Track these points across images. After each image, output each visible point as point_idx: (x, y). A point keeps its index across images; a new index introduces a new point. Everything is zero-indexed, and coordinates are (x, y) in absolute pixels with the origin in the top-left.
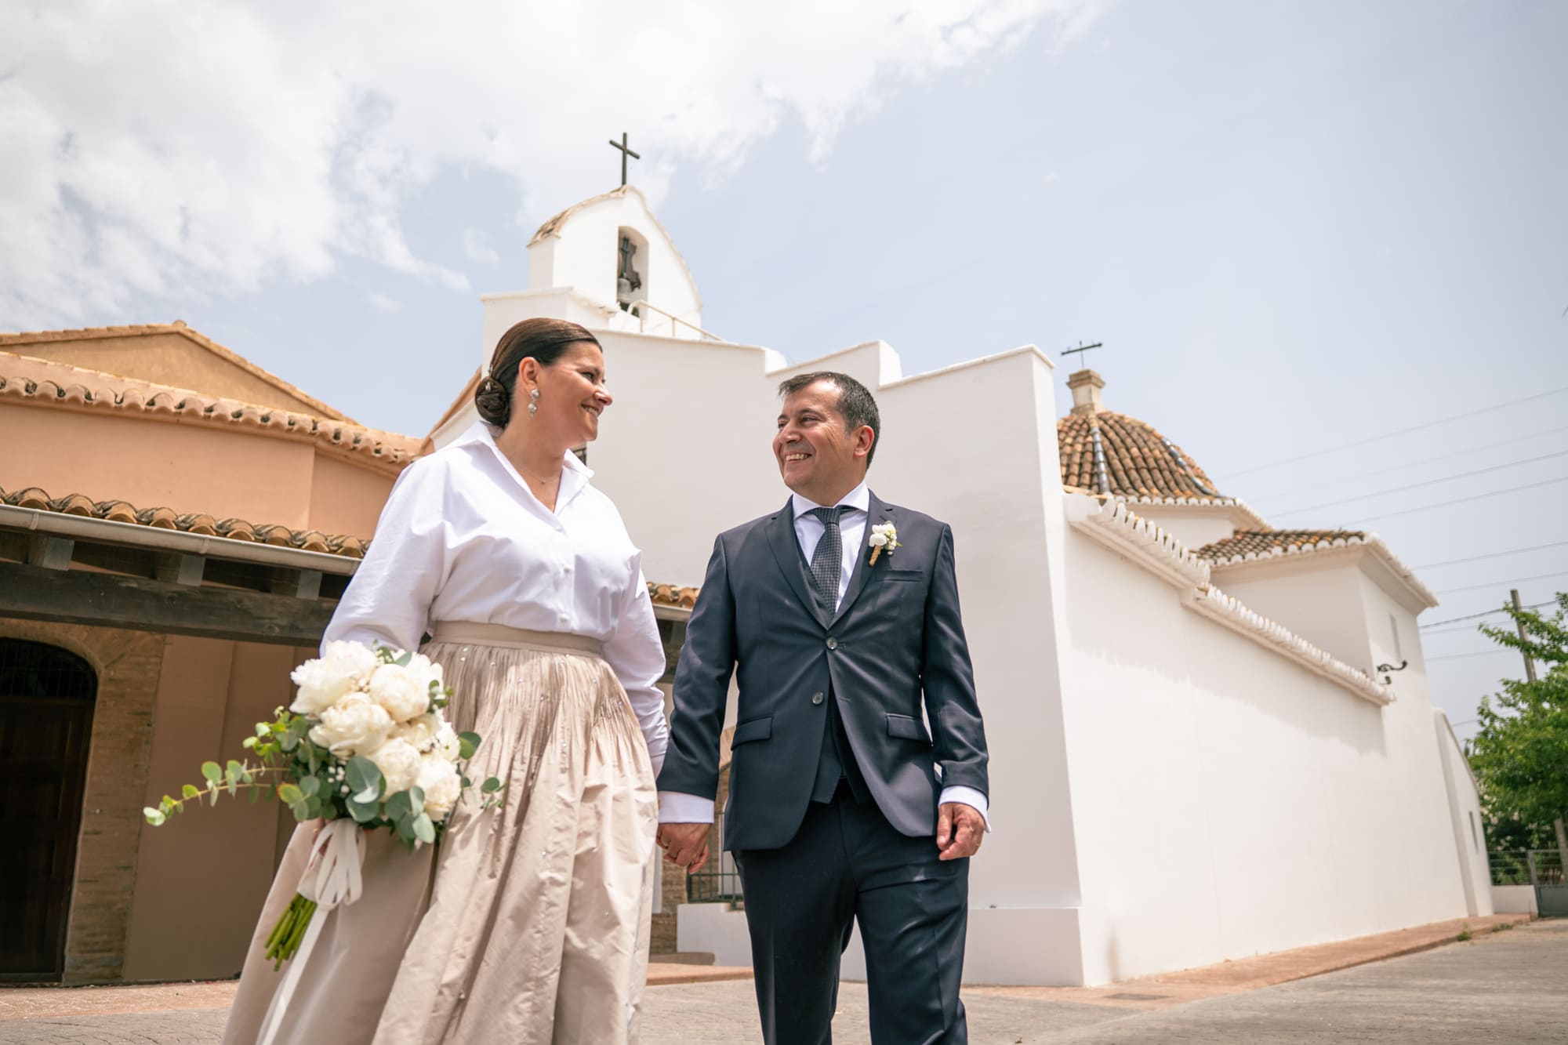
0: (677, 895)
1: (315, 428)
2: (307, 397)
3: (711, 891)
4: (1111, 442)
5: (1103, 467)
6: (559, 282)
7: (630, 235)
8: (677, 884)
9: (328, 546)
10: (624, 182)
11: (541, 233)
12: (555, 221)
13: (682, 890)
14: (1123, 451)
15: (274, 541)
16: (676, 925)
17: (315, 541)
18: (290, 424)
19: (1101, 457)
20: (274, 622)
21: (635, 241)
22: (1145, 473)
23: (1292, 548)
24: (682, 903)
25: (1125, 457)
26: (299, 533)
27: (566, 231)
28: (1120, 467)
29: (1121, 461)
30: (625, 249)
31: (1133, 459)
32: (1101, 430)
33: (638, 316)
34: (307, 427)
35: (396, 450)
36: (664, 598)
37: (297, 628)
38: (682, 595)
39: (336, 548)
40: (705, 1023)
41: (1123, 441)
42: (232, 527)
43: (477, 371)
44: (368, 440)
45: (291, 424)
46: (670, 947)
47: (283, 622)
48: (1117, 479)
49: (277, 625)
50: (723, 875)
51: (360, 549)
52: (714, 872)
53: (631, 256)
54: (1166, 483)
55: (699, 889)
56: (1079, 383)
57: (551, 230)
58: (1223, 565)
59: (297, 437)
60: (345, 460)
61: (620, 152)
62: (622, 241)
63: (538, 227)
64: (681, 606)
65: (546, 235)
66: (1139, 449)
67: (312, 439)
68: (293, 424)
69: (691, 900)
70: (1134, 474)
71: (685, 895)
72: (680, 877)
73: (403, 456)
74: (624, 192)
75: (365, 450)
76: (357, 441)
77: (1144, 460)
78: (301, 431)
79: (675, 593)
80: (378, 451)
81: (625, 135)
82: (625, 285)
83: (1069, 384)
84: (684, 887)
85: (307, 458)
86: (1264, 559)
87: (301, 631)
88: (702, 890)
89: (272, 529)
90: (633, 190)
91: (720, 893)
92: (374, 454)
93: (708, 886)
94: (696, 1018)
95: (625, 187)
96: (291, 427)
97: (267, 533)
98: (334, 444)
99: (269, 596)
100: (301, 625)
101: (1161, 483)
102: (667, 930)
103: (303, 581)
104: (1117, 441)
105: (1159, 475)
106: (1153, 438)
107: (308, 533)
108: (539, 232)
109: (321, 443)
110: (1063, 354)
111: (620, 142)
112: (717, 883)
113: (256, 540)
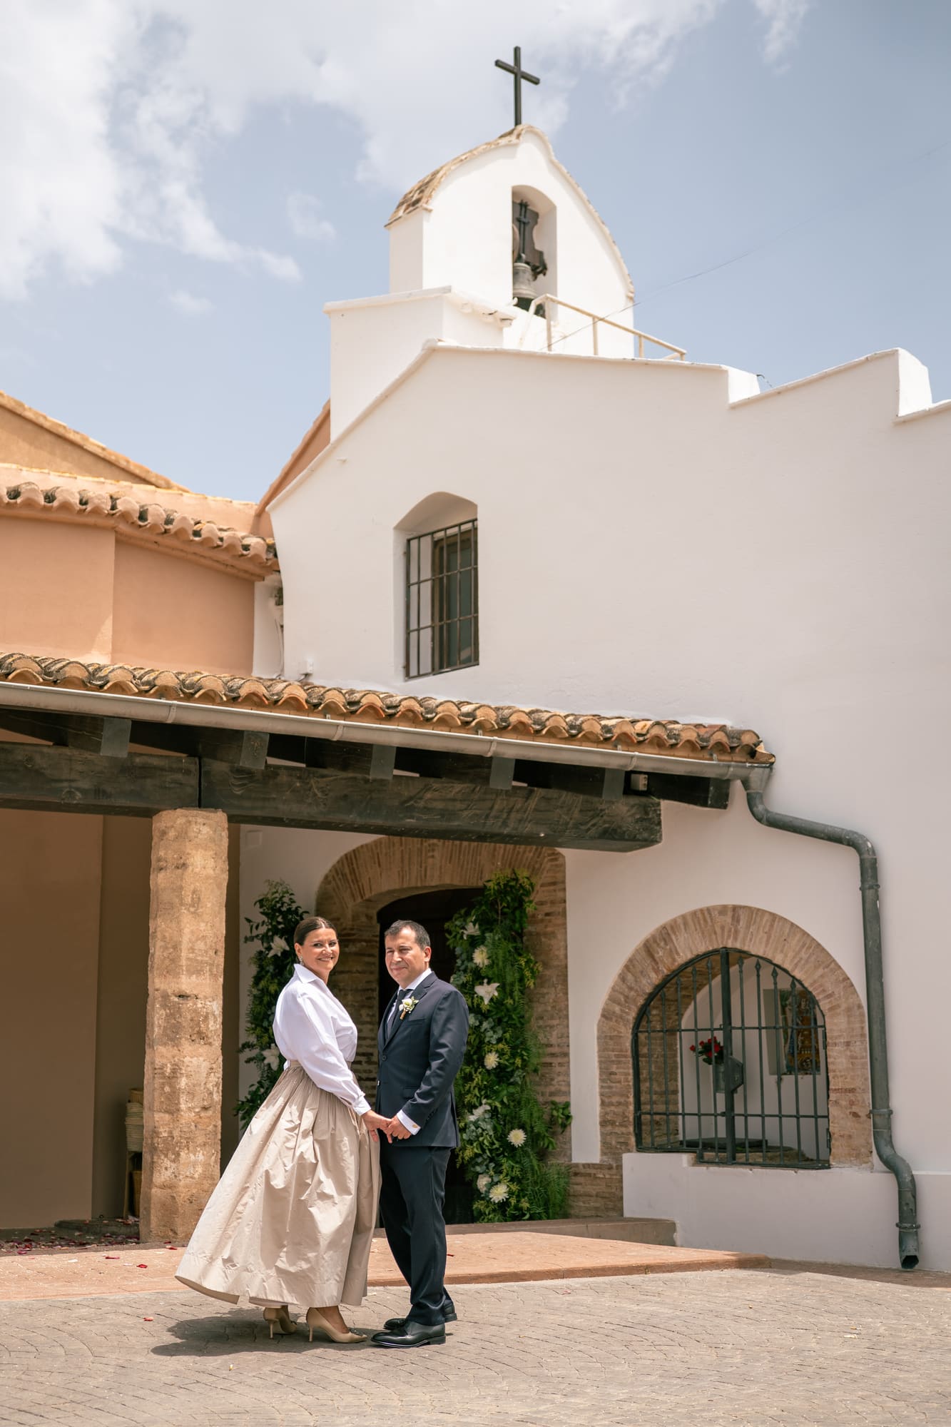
0: (622, 1140)
1: (113, 508)
2: (103, 449)
3: (667, 1134)
6: (431, 280)
7: (530, 198)
8: (621, 1125)
9: (137, 685)
10: (518, 121)
11: (404, 207)
12: (423, 187)
13: (629, 1133)
15: (68, 682)
16: (621, 1181)
17: (120, 679)
18: (81, 503)
20: (74, 785)
21: (537, 206)
24: (629, 1151)
26: (99, 669)
27: (439, 201)
30: (523, 219)
33: (543, 316)
34: (103, 506)
35: (221, 530)
36: (589, 736)
37: (104, 792)
38: (617, 732)
39: (147, 688)
40: (663, 1348)
42: (14, 666)
43: (324, 408)
44: (184, 519)
45: (83, 502)
46: (613, 1209)
47: (85, 784)
49: (78, 789)
50: (684, 1115)
51: (178, 687)
52: (671, 1108)
53: (532, 229)
55: (651, 1132)
57: (418, 201)
59: (91, 520)
60: (155, 547)
61: (512, 77)
62: (518, 207)
63: (400, 199)
64: (615, 747)
65: (411, 208)
67: (111, 522)
68: (86, 503)
69: (641, 1147)
71: (633, 1140)
72: (624, 1116)
73: (229, 537)
74: (518, 136)
75: (180, 533)
76: (169, 521)
78: (97, 511)
79: (607, 729)
80: (197, 533)
81: (517, 50)
82: (524, 272)
84: (631, 1129)
85: (106, 550)
87: (109, 796)
88: (656, 1133)
89: (64, 666)
90: (531, 130)
91: (680, 1137)
92: (192, 538)
93: (664, 1128)
94: (652, 1337)
95: (519, 127)
96: (84, 507)
97: (58, 671)
98: (140, 526)
99: (67, 751)
100: (109, 789)
102: (608, 1186)
103: (107, 733)
107: (112, 668)
108: (401, 204)
109: (123, 527)
111: (511, 62)
112: (677, 1123)
113: (46, 683)
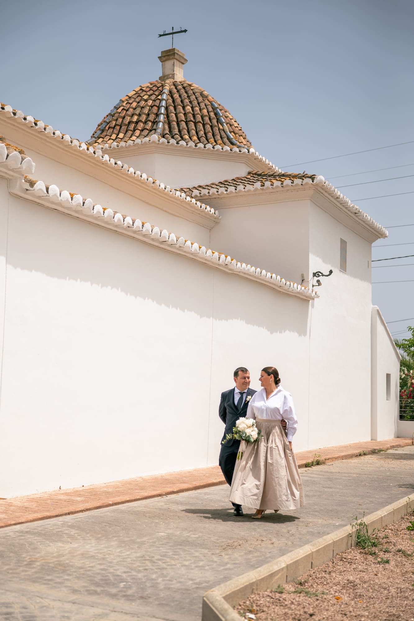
4: (174, 101)
5: (162, 118)
14: (180, 108)
19: (163, 110)
22: (192, 125)
23: (267, 184)
25: (180, 113)
28: (175, 119)
29: (176, 115)
31: (185, 114)
32: (170, 92)
41: (182, 101)
48: (170, 127)
54: (205, 133)
56: (166, 57)
58: (222, 193)
66: (192, 108)
70: (183, 124)
77: (194, 116)
83: (160, 58)
86: (249, 191)
101: (202, 133)
104: (179, 100)
105: (202, 128)
106: (207, 102)
110: (161, 36)
